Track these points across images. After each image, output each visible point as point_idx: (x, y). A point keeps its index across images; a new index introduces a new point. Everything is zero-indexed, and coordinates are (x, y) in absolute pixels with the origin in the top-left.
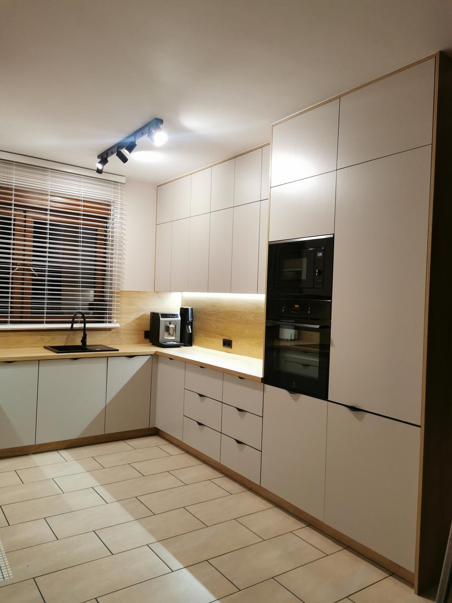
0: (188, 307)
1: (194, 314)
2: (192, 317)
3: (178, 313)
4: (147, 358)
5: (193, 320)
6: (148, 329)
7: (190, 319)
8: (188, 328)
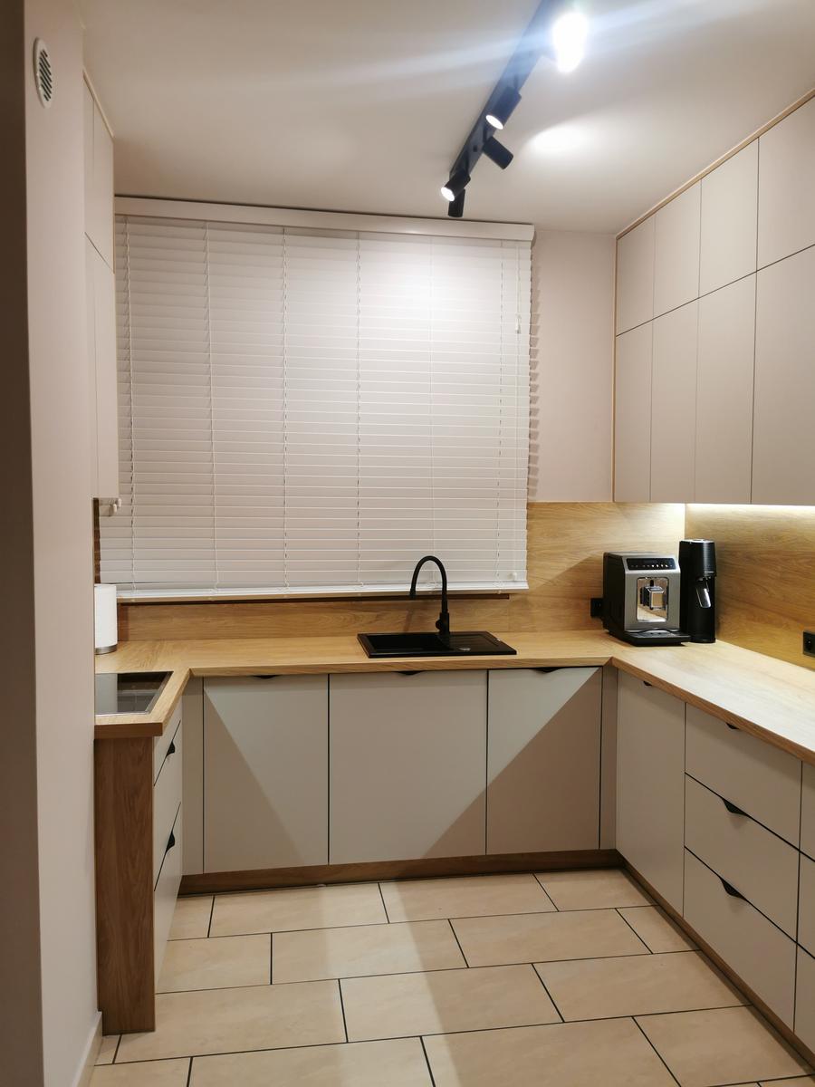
0: (702, 541)
1: (717, 558)
2: (713, 565)
3: (675, 556)
4: (589, 673)
5: (713, 576)
6: (599, 593)
7: (707, 572)
8: (703, 595)
